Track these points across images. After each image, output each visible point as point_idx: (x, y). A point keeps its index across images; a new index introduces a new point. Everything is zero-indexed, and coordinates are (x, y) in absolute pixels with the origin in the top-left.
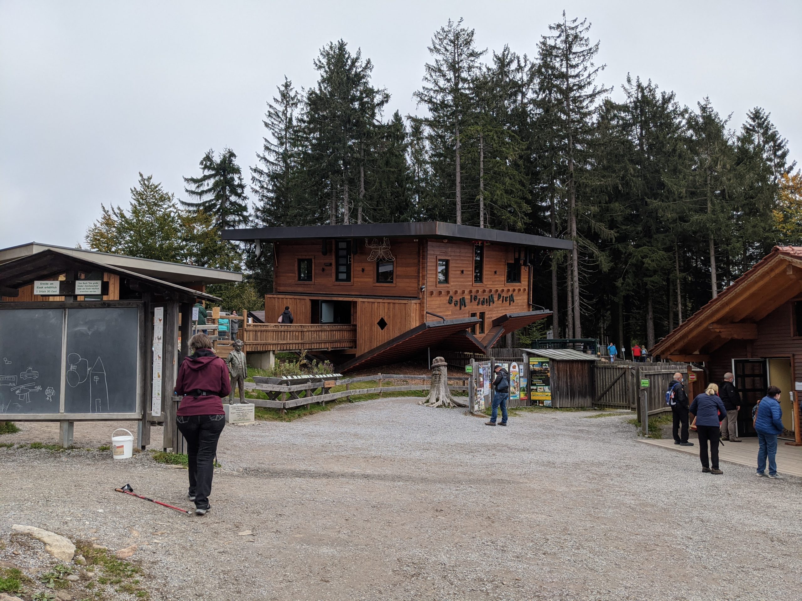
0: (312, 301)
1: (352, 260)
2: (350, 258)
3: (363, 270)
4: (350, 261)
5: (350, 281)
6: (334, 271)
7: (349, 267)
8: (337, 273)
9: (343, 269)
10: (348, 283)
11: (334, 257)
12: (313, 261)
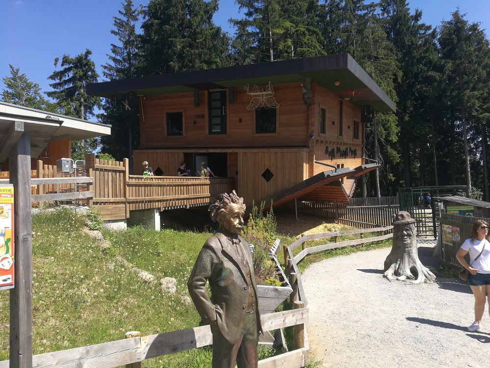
0: (185, 154)
1: (228, 112)
2: (225, 109)
3: (240, 121)
4: (225, 112)
5: (225, 133)
6: (207, 123)
7: (224, 118)
8: (211, 125)
9: (217, 121)
10: (223, 136)
11: (206, 109)
12: (183, 114)
